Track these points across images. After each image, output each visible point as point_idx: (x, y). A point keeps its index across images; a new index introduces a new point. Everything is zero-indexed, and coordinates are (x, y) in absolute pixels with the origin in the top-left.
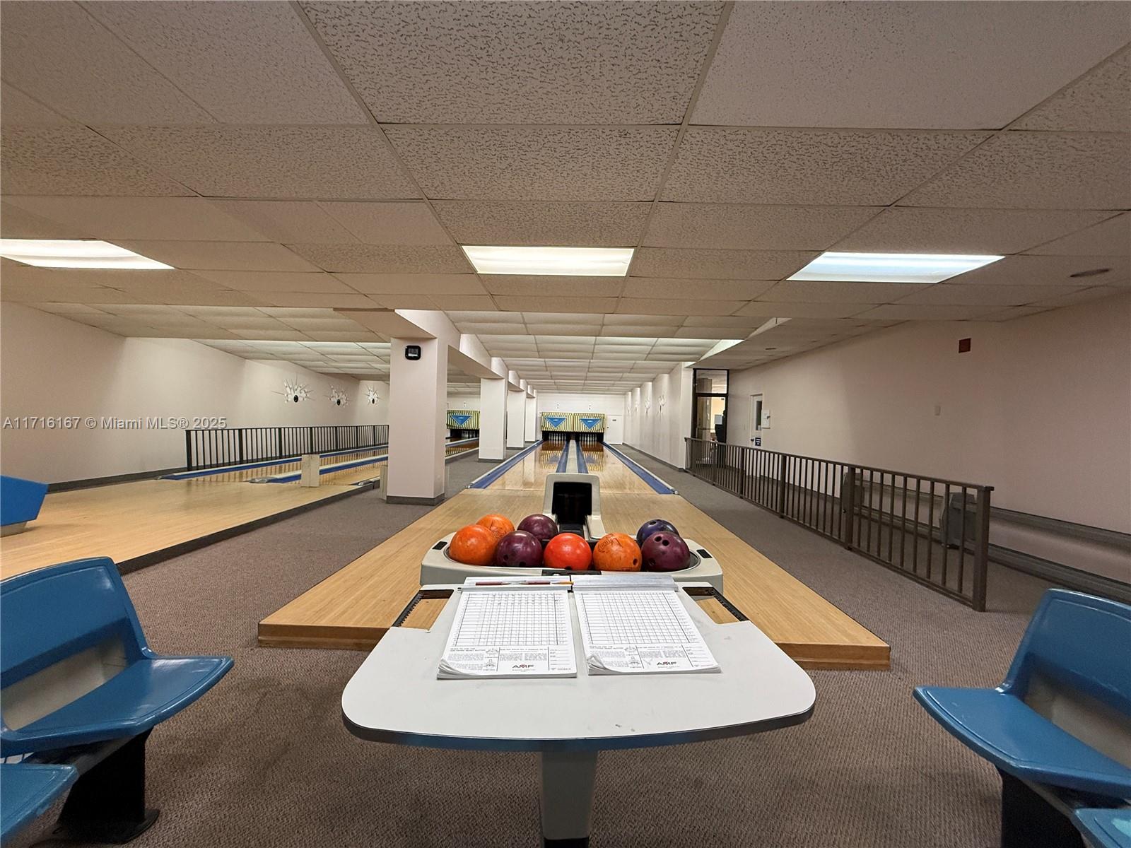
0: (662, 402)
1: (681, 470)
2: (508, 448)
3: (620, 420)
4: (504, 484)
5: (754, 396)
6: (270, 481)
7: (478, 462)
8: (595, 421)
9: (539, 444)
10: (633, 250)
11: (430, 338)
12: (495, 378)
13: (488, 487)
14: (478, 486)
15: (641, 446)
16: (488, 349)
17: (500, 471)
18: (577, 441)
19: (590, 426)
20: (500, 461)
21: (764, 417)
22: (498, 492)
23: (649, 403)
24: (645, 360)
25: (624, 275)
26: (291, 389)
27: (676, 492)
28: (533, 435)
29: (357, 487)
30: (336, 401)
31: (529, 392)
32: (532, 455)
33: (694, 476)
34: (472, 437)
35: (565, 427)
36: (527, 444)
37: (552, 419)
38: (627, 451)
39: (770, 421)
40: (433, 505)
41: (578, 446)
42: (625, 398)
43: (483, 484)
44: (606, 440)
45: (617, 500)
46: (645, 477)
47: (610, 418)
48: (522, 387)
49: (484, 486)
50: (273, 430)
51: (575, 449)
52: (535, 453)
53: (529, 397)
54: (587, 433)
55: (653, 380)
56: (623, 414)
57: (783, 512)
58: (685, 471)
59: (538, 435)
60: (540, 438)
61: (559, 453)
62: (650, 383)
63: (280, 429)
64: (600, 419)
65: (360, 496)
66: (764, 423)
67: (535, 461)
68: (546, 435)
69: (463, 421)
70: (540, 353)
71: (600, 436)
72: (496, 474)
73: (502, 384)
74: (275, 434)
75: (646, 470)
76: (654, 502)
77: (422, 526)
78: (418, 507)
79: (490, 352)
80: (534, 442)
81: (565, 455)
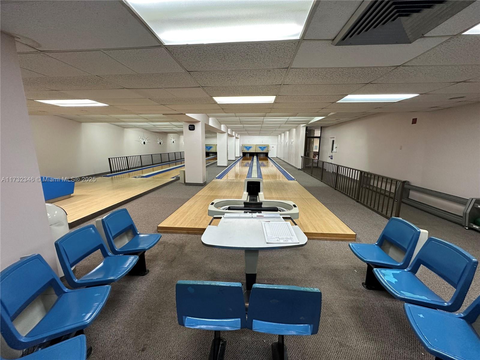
0: (292, 141)
1: (299, 169)
2: (229, 160)
3: (275, 147)
4: (228, 177)
5: (331, 138)
6: (142, 177)
7: (217, 167)
8: (264, 147)
9: (241, 158)
10: (275, 96)
11: (198, 122)
12: (223, 133)
13: (222, 179)
14: (219, 178)
15: (284, 158)
16: (220, 121)
17: (226, 171)
18: (257, 157)
19: (262, 149)
20: (226, 167)
21: (334, 147)
22: (226, 180)
23: (287, 141)
24: (285, 124)
25: (273, 102)
26: (142, 139)
27: (295, 180)
28: (239, 154)
29: (173, 179)
30: (159, 143)
31: (237, 136)
32: (238, 163)
33: (304, 172)
34: (214, 155)
35: (252, 150)
36: (237, 158)
37: (246, 147)
38: (278, 161)
39: (337, 149)
40: (202, 186)
41: (257, 158)
42: (277, 137)
43: (220, 177)
44: (269, 156)
45: (272, 183)
46: (284, 173)
47: (271, 146)
48: (233, 135)
49: (221, 178)
50: (138, 156)
51: (256, 161)
52: (240, 163)
53: (237, 138)
54: (261, 153)
55: (289, 131)
56: (277, 144)
57: (336, 187)
58: (301, 170)
59: (241, 154)
60: (242, 155)
61: (250, 162)
62: (288, 132)
63: (140, 156)
64: (267, 147)
65: (175, 182)
66: (335, 150)
67: (240, 166)
68: (244, 154)
69: (209, 149)
70: (241, 123)
71: (266, 154)
72: (225, 173)
73: (226, 135)
74: (139, 158)
75: (284, 170)
76: (286, 184)
77: (200, 194)
78: (197, 187)
79: (220, 123)
80: (239, 157)
81: (252, 162)
